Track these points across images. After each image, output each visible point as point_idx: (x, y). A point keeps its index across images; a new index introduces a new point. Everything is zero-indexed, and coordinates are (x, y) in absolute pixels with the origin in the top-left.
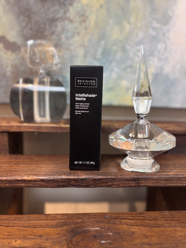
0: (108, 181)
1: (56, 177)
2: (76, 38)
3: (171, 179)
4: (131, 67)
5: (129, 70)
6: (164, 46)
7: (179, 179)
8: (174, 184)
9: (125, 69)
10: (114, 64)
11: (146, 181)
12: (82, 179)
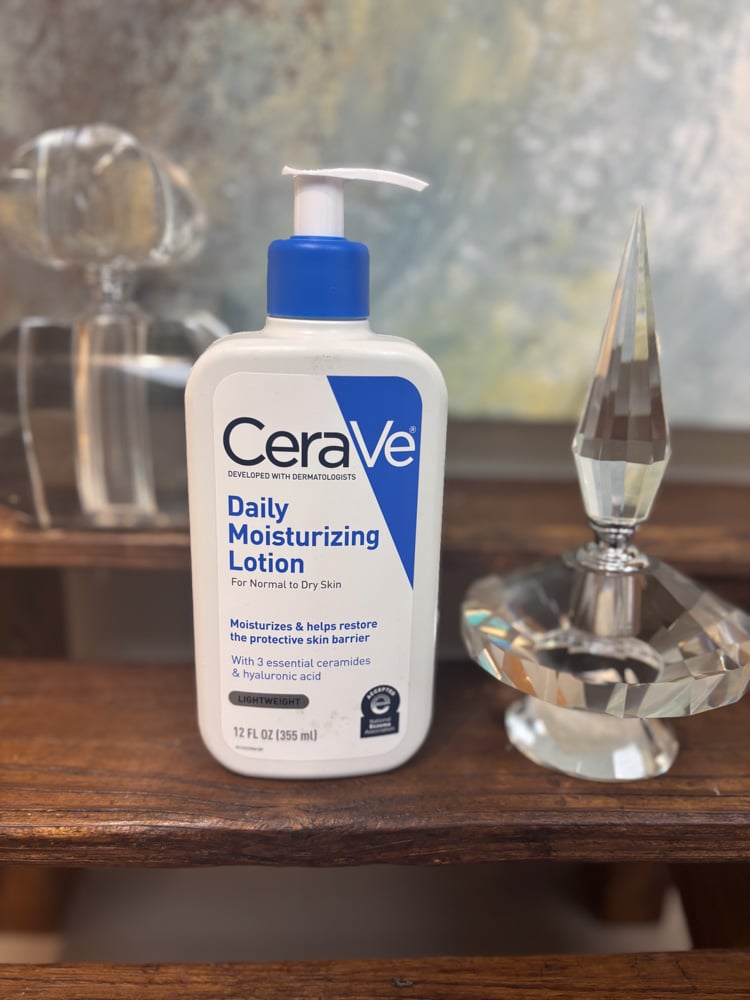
0: (411, 843)
1: (182, 824)
2: (282, 100)
3: (693, 832)
4: (540, 239)
5: (531, 254)
6: (703, 133)
7: (731, 833)
8: (704, 855)
9: (513, 248)
10: (461, 225)
11: (577, 842)
12: (296, 835)
